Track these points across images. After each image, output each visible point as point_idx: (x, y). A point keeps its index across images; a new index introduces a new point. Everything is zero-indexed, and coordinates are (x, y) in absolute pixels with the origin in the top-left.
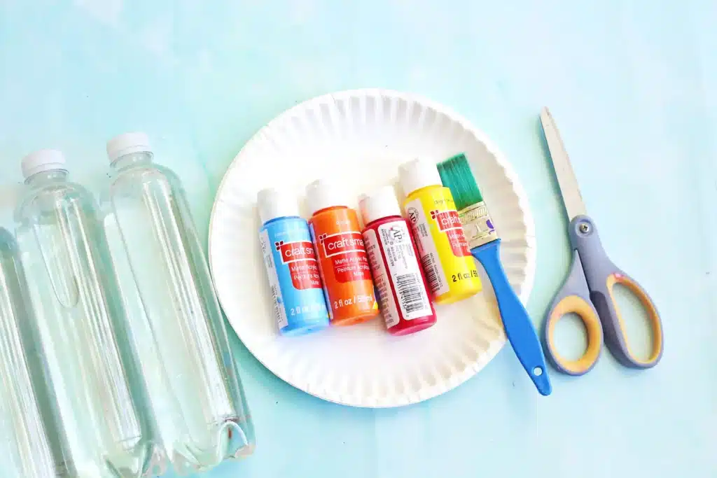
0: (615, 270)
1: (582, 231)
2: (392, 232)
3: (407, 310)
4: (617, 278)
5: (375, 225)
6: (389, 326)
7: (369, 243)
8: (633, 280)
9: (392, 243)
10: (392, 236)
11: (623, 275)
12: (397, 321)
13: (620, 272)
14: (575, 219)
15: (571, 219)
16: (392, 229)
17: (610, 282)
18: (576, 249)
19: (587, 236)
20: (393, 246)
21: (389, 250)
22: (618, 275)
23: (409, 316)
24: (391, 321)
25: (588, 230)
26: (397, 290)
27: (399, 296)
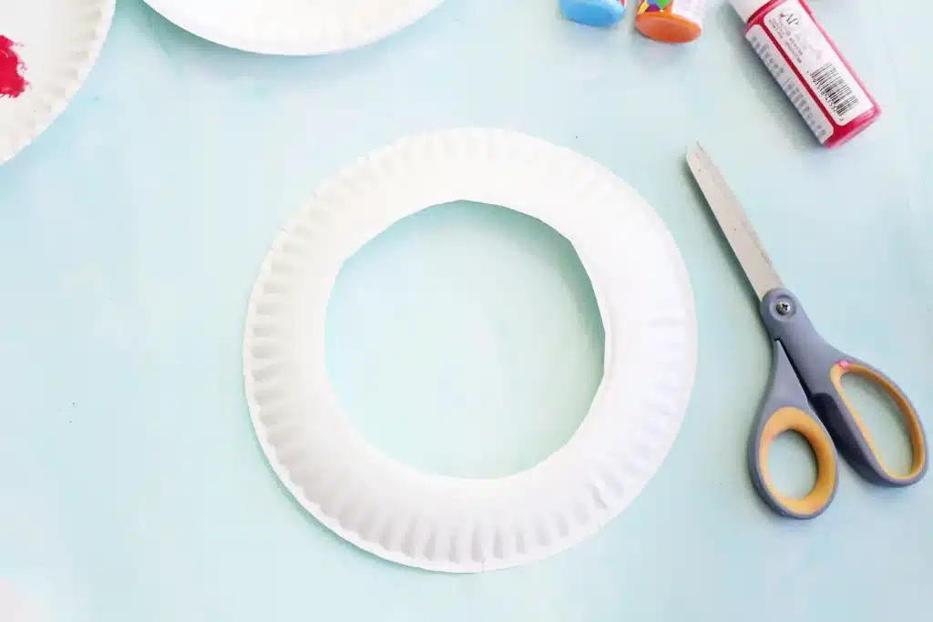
0: (838, 359)
1: (780, 311)
2: (784, 19)
3: (839, 112)
4: (845, 368)
5: (758, 17)
6: (822, 140)
7: (758, 45)
8: (867, 365)
9: (789, 34)
10: (785, 23)
11: (851, 361)
12: (830, 131)
13: (845, 358)
14: (767, 296)
15: (761, 297)
16: (782, 16)
17: (836, 375)
18: (779, 339)
19: (789, 318)
20: (792, 36)
21: (787, 44)
22: (844, 364)
23: (842, 120)
24: (824, 132)
25: (789, 308)
26: (818, 93)
27: (822, 98)
